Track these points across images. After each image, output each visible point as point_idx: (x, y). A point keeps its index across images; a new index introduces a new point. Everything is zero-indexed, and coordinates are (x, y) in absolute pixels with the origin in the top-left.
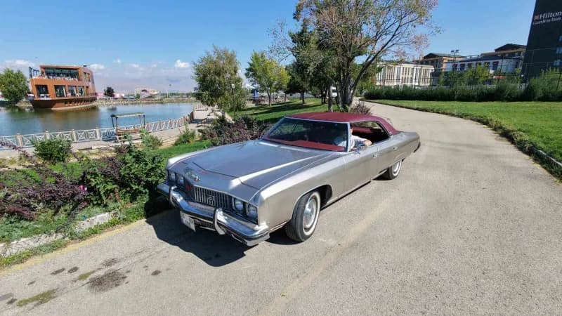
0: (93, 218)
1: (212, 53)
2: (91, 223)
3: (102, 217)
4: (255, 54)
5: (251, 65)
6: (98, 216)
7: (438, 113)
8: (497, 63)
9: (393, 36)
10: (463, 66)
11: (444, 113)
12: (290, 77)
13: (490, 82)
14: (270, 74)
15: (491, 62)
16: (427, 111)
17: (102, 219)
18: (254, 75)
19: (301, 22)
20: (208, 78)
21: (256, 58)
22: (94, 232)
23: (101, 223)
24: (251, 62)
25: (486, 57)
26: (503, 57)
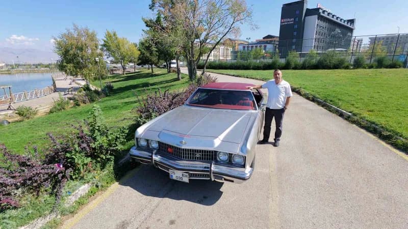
0: (77, 191)
1: (72, 31)
2: (76, 196)
3: (83, 189)
4: (108, 32)
5: (105, 41)
6: (81, 188)
7: (247, 78)
8: (266, 46)
9: (230, 29)
10: (248, 47)
11: (251, 78)
12: (139, 52)
13: (264, 57)
14: (122, 50)
15: (263, 45)
16: (240, 77)
17: (84, 190)
18: (108, 50)
19: (156, 11)
20: (71, 52)
21: (109, 36)
22: (80, 203)
23: (83, 193)
24: (105, 39)
25: (259, 42)
26: (267, 43)
